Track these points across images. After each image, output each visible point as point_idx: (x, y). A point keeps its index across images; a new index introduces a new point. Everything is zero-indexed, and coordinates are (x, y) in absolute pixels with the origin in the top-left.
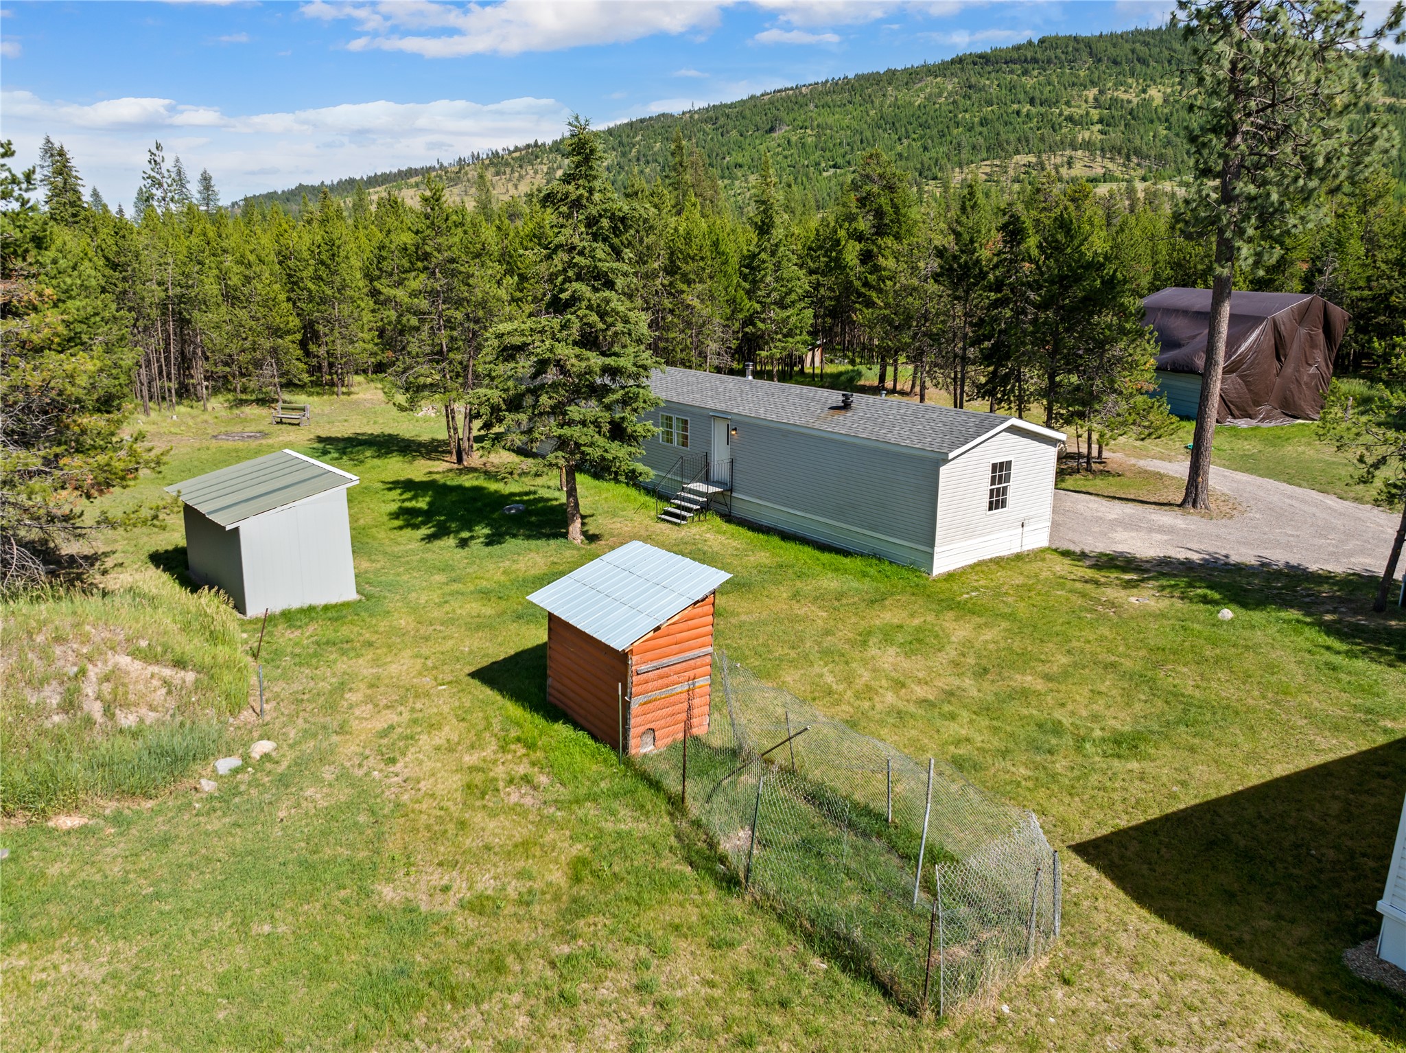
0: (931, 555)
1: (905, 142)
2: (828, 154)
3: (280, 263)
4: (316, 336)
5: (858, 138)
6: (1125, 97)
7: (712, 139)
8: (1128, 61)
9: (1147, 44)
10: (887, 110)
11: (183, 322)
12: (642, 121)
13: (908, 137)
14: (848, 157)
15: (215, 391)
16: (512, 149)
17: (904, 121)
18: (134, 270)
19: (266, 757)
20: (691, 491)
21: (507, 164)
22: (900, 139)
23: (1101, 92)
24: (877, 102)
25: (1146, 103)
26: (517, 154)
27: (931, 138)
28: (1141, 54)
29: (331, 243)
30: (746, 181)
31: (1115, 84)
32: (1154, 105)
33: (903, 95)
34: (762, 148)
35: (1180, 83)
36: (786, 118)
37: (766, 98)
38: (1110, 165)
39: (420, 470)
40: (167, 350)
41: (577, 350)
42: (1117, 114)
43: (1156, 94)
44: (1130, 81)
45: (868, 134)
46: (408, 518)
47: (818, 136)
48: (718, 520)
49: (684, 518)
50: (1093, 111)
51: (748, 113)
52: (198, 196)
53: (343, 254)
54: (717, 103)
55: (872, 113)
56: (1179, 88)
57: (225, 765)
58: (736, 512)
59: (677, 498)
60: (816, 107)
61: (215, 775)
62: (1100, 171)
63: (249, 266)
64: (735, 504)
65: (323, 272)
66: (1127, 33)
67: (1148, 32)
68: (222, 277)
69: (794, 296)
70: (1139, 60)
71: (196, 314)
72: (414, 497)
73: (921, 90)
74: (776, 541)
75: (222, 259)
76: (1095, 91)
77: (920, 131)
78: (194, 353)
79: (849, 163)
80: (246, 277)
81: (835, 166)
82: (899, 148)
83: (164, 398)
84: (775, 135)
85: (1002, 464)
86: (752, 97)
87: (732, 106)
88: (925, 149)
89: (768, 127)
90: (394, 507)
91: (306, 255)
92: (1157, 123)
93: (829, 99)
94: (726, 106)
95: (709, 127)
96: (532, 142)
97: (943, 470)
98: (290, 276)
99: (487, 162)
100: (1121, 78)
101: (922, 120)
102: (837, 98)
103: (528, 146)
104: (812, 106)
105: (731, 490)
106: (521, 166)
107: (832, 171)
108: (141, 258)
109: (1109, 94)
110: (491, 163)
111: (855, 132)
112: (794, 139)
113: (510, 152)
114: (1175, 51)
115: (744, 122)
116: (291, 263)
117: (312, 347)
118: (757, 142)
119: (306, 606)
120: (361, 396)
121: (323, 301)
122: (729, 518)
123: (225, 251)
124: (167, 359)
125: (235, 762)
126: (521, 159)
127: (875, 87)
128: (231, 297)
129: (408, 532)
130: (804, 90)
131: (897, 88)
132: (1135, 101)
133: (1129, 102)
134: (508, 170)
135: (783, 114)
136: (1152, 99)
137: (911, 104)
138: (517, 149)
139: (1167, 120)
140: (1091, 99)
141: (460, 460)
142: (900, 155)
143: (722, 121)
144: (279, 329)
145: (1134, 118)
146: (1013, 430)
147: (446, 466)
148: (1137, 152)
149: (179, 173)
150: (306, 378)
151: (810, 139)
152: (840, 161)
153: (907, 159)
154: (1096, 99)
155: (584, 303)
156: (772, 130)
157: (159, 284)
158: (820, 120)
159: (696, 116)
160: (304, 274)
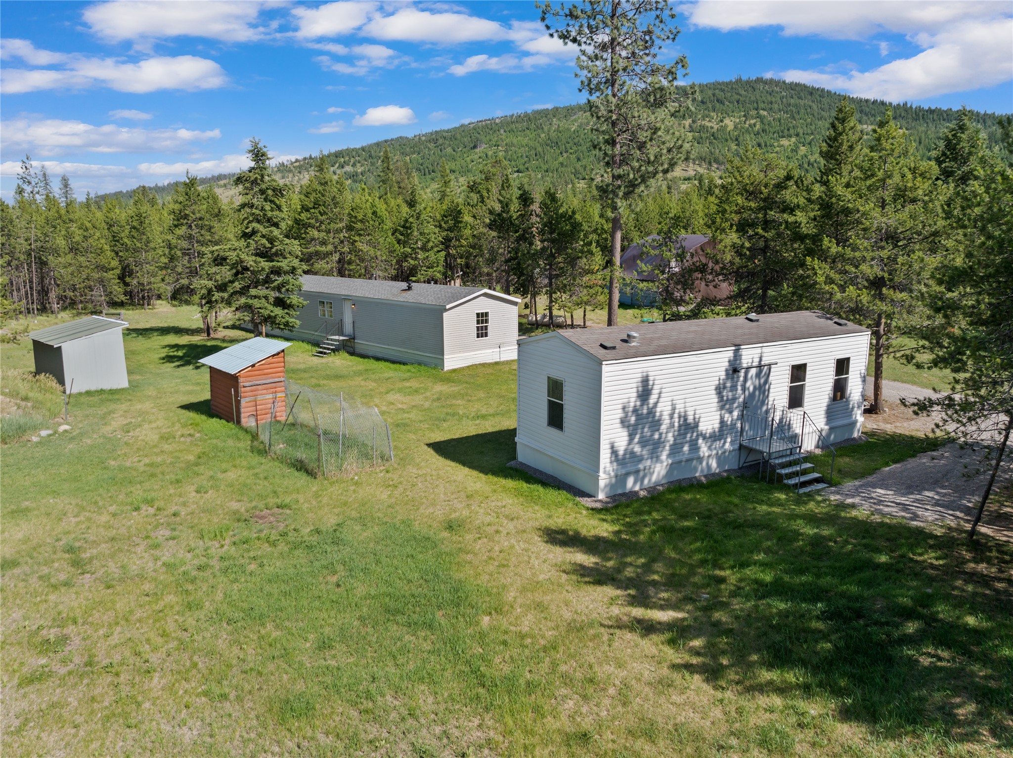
0: (443, 360)
1: (565, 155)
2: (513, 163)
3: (108, 229)
4: (131, 273)
5: (533, 152)
6: (709, 124)
7: (434, 154)
8: (711, 101)
9: (722, 90)
10: (553, 135)
11: (43, 264)
12: (386, 141)
13: (566, 152)
14: (527, 165)
15: (64, 309)
16: (293, 160)
17: (564, 141)
18: (9, 231)
19: (66, 431)
20: (332, 340)
21: (290, 171)
22: (561, 153)
23: (694, 122)
24: (546, 128)
25: (723, 129)
26: (297, 164)
27: (582, 152)
28: (719, 97)
29: (139, 215)
30: (457, 182)
31: (703, 117)
32: (728, 129)
33: (563, 124)
34: (468, 159)
35: (745, 116)
36: (484, 139)
37: (472, 126)
38: (699, 169)
39: (184, 340)
40: (31, 282)
41: (254, 258)
42: (704, 136)
43: (729, 123)
44: (712, 114)
45: (540, 149)
46: (169, 359)
47: (506, 151)
48: (346, 355)
49: (325, 353)
50: (689, 134)
51: (458, 136)
52: (59, 191)
53: (147, 222)
54: (438, 129)
55: (543, 135)
56: (744, 119)
57: (44, 433)
58: (357, 351)
59: (324, 343)
60: (505, 131)
61: (39, 435)
62: (692, 173)
63: (86, 230)
64: (356, 346)
65: (135, 234)
66: (710, 84)
67: (723, 83)
68: (68, 236)
69: (431, 244)
70: (718, 101)
71: (50, 257)
72: (177, 351)
73: (575, 120)
74: (372, 361)
75: (70, 225)
76: (690, 121)
77: (575, 148)
78: (50, 283)
79: (527, 169)
80: (84, 237)
81: (518, 171)
82: (561, 159)
83: (29, 312)
84: (477, 150)
85: (482, 314)
86: (462, 126)
87: (447, 131)
88: (579, 159)
89: (472, 145)
90: (163, 355)
91: (123, 223)
92: (730, 141)
93: (513, 126)
94: (444, 131)
95: (432, 145)
96: (308, 156)
97: (445, 315)
98: (114, 237)
99: (276, 169)
100: (706, 112)
101: (576, 141)
102: (519, 126)
103: (305, 159)
104: (502, 131)
105: (354, 339)
106: (300, 172)
107: (516, 174)
108: (14, 223)
109: (699, 123)
110: (279, 170)
111: (531, 148)
112: (490, 153)
113: (292, 163)
114: (741, 95)
115: (456, 142)
116: (115, 229)
117: (128, 279)
118: (465, 155)
119: (99, 389)
120: (161, 310)
121: (136, 250)
122: (352, 353)
123: (71, 220)
124: (31, 288)
125: (50, 432)
126: (300, 167)
127: (544, 119)
128: (74, 249)
129: (168, 364)
130: (497, 121)
131: (559, 119)
132: (716, 127)
133: (712, 128)
134: (291, 175)
135: (482, 137)
136: (726, 126)
137: (569, 130)
138: (297, 161)
139: (737, 140)
140: (687, 126)
141: (209, 334)
142: (562, 164)
143: (441, 141)
144: (104, 267)
145: (715, 138)
146: (485, 295)
147: (200, 338)
148: (716, 161)
149: (44, 175)
150: (123, 298)
151: (501, 154)
152: (522, 167)
153: (566, 166)
154: (690, 126)
155: (260, 234)
156: (475, 147)
157: (26, 240)
158: (508, 140)
159: (423, 138)
160: (123, 235)
